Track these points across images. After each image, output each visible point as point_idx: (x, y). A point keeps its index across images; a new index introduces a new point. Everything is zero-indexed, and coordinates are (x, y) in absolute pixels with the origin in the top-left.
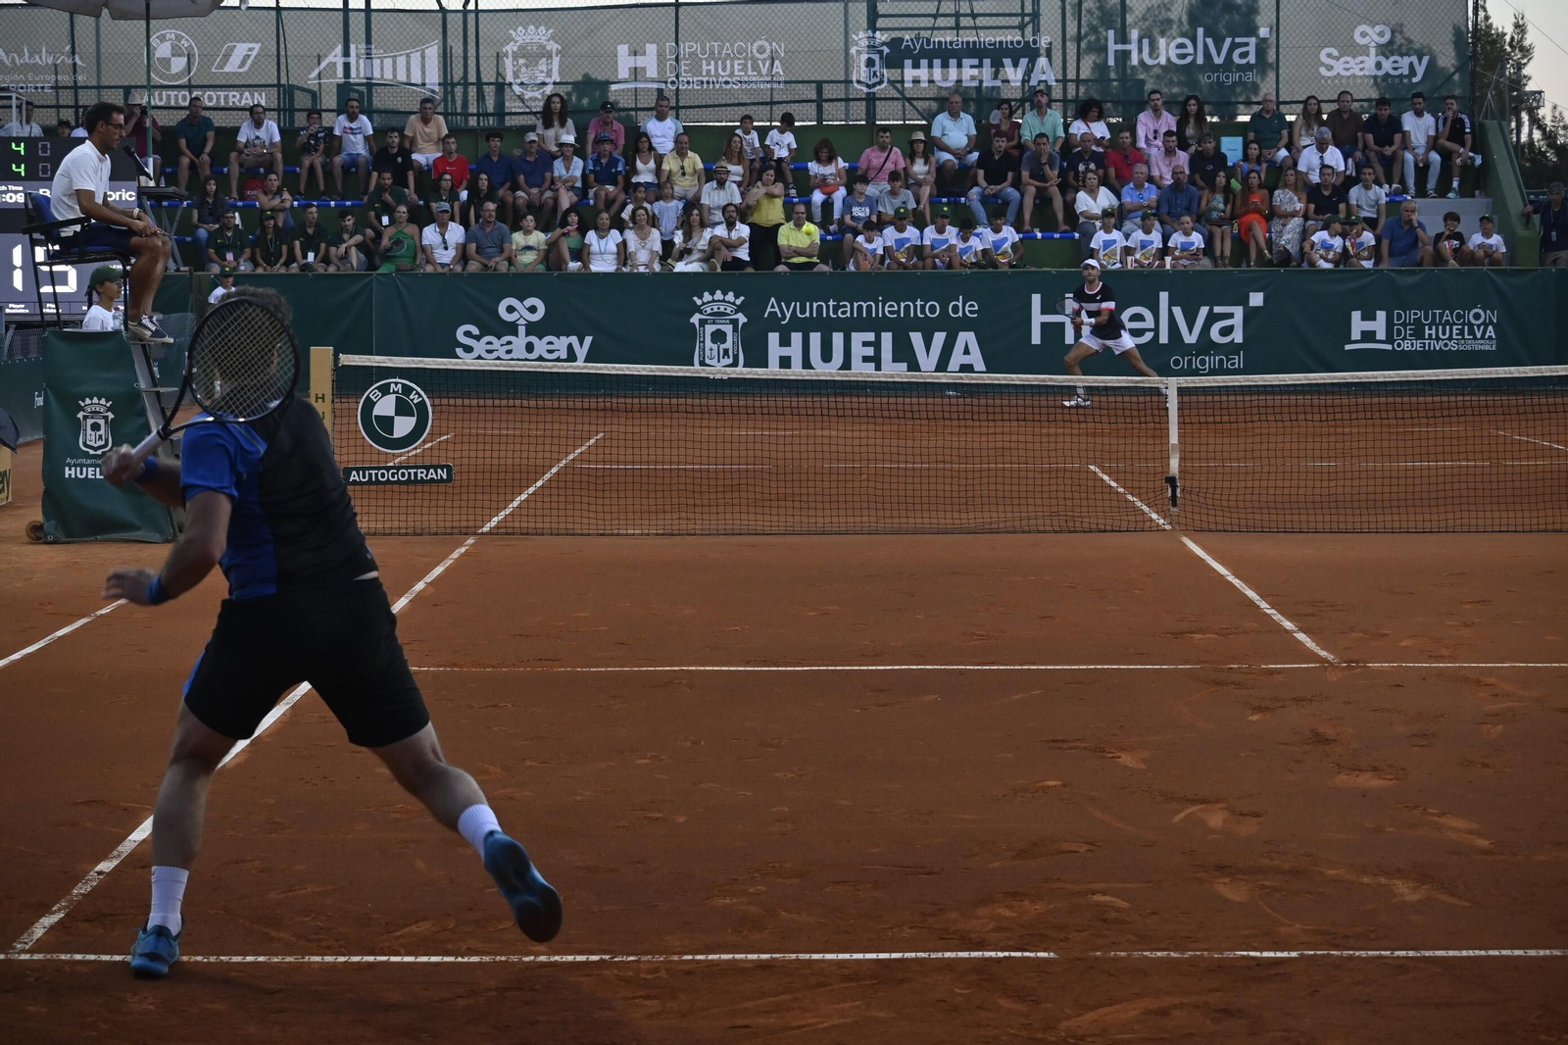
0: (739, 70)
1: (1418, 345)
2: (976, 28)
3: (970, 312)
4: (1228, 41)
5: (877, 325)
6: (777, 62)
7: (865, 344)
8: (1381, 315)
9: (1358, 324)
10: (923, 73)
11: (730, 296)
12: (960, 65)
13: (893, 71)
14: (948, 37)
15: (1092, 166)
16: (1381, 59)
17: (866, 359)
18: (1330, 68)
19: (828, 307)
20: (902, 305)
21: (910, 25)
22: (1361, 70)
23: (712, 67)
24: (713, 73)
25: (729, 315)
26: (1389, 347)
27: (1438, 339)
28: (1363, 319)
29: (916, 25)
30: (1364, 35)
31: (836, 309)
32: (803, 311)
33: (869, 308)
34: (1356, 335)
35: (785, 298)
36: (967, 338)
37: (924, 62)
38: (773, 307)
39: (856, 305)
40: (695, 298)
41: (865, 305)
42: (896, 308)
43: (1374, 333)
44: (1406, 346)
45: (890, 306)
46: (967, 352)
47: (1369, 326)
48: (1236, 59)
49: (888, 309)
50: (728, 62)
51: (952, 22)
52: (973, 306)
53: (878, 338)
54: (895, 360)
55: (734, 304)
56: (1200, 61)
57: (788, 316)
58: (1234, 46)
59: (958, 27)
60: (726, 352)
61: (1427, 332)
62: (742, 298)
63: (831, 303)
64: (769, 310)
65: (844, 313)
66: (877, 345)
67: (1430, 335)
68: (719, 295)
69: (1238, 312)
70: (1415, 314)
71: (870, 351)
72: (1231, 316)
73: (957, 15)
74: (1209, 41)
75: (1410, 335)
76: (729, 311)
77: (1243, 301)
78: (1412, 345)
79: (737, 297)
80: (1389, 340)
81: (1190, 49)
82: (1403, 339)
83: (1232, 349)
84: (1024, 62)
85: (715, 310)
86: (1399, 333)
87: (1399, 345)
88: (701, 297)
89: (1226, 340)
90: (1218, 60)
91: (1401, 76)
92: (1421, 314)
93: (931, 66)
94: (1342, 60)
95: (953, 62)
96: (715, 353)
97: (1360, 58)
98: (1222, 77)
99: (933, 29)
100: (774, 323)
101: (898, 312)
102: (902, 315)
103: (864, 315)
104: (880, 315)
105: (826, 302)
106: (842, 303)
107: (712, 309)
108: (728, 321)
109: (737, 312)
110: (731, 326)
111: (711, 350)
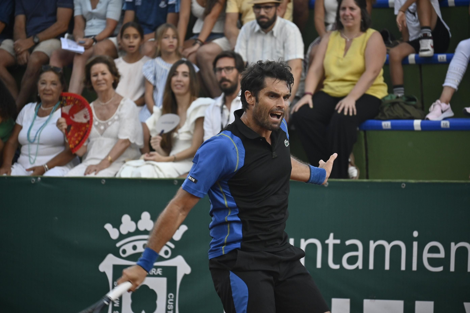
19: (325, 248)
20: (454, 247)
31: (339, 251)
33: (396, 250)
39: (373, 245)
40: (108, 227)
41: (388, 247)
42: (442, 255)
45: (434, 250)
62: (183, 228)
63: (331, 241)
65: (352, 260)
85: (140, 249)
88: (117, 225)
101: (445, 262)
102: (452, 269)
103: (387, 267)
104: (415, 268)
105: (323, 239)
106: (348, 243)
107: (135, 248)
108: (159, 271)
109: (173, 257)
110: (163, 281)
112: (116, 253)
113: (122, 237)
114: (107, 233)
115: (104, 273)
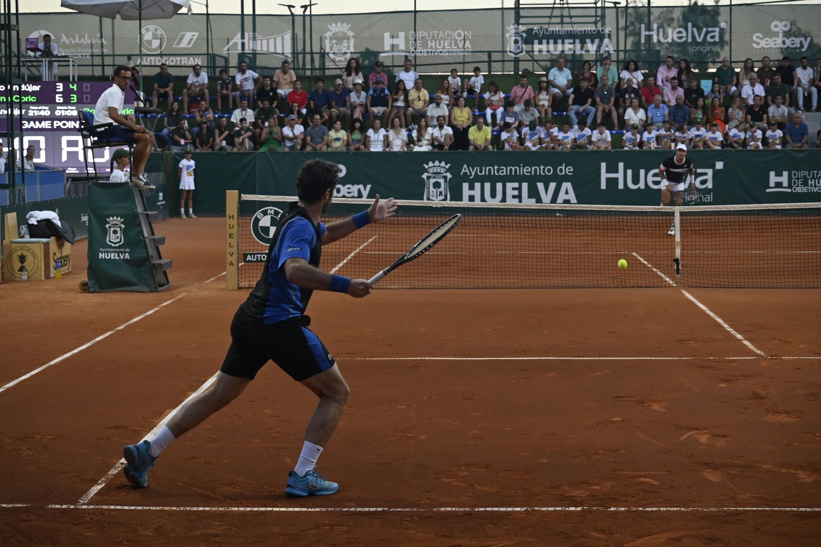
0: (448, 46)
1: (805, 190)
2: (572, 23)
3: (569, 172)
4: (705, 30)
5: (520, 179)
6: (467, 42)
7: (514, 189)
8: (785, 174)
9: (773, 178)
10: (544, 47)
11: (443, 164)
12: (563, 43)
13: (528, 46)
14: (557, 28)
15: (633, 96)
16: (785, 39)
17: (514, 197)
18: (758, 44)
19: (494, 169)
20: (533, 168)
21: (537, 22)
22: (775, 44)
23: (433, 44)
24: (434, 47)
25: (441, 173)
26: (789, 190)
27: (815, 186)
28: (777, 175)
29: (540, 22)
30: (776, 26)
31: (498, 170)
32: (481, 172)
33: (516, 170)
34: (772, 184)
35: (471, 165)
36: (567, 185)
37: (544, 41)
38: (465, 169)
39: (509, 168)
40: (425, 165)
41: (513, 169)
42: (530, 170)
43: (781, 183)
44: (799, 190)
45: (527, 169)
46: (567, 193)
47: (779, 179)
48: (709, 39)
49: (526, 171)
50: (442, 42)
51: (559, 20)
52: (570, 169)
53: (520, 186)
54: (529, 197)
55: (445, 168)
56: (690, 40)
57: (473, 174)
58: (707, 33)
59: (562, 23)
60: (441, 193)
61: (810, 182)
62: (449, 165)
63: (496, 167)
64: (463, 171)
65: (502, 172)
66: (519, 189)
67: (811, 184)
68: (437, 163)
69: (710, 172)
70: (804, 173)
71: (516, 193)
72: (706, 174)
73: (562, 17)
74: (695, 30)
75: (801, 184)
76: (442, 171)
77: (713, 166)
78: (802, 189)
79: (446, 164)
80: (790, 186)
81: (684, 34)
82: (798, 186)
83: (706, 191)
84: (597, 41)
85: (435, 171)
86: (795, 183)
87: (795, 189)
89: (703, 187)
90: (699, 40)
91: (796, 48)
92: (806, 173)
93: (548, 43)
94: (765, 39)
95: (560, 41)
96: (435, 193)
97: (774, 39)
98: (702, 49)
99: (549, 24)
100: (466, 178)
101: (531, 172)
102: (533, 174)
103: (513, 174)
104: (522, 174)
105: (493, 167)
106: (501, 168)
107: (433, 171)
108: (442, 177)
109: (446, 172)
110: (443, 180)
111: (433, 192)
112: (428, 172)
114: (424, 167)
115: (424, 179)
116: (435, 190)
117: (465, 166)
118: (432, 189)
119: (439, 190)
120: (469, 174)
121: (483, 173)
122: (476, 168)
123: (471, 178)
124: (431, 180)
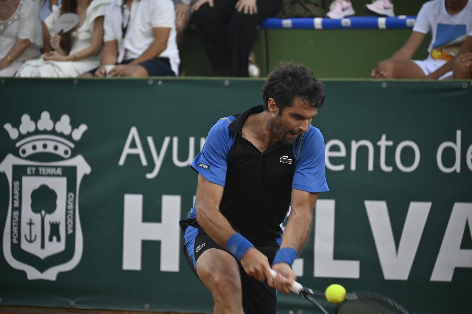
20: (355, 146)
25: (60, 158)
32: (183, 156)
38: (134, 145)
40: (8, 127)
42: (343, 153)
45: (335, 148)
54: (338, 255)
55: (69, 137)
57: (158, 162)
60: (55, 228)
62: (83, 128)
64: (127, 150)
76: (60, 152)
79: (74, 125)
85: (40, 149)
88: (17, 124)
96: (37, 230)
101: (346, 160)
102: (353, 167)
107: (34, 147)
108: (59, 171)
109: (72, 156)
110: (64, 181)
111: (31, 224)
112: (16, 153)
113: (21, 137)
114: (6, 133)
115: (4, 174)
116: (37, 218)
117: (134, 131)
118: (27, 212)
119: (50, 218)
120: (144, 162)
121: (191, 160)
122: (167, 140)
123: (150, 176)
124: (25, 179)
